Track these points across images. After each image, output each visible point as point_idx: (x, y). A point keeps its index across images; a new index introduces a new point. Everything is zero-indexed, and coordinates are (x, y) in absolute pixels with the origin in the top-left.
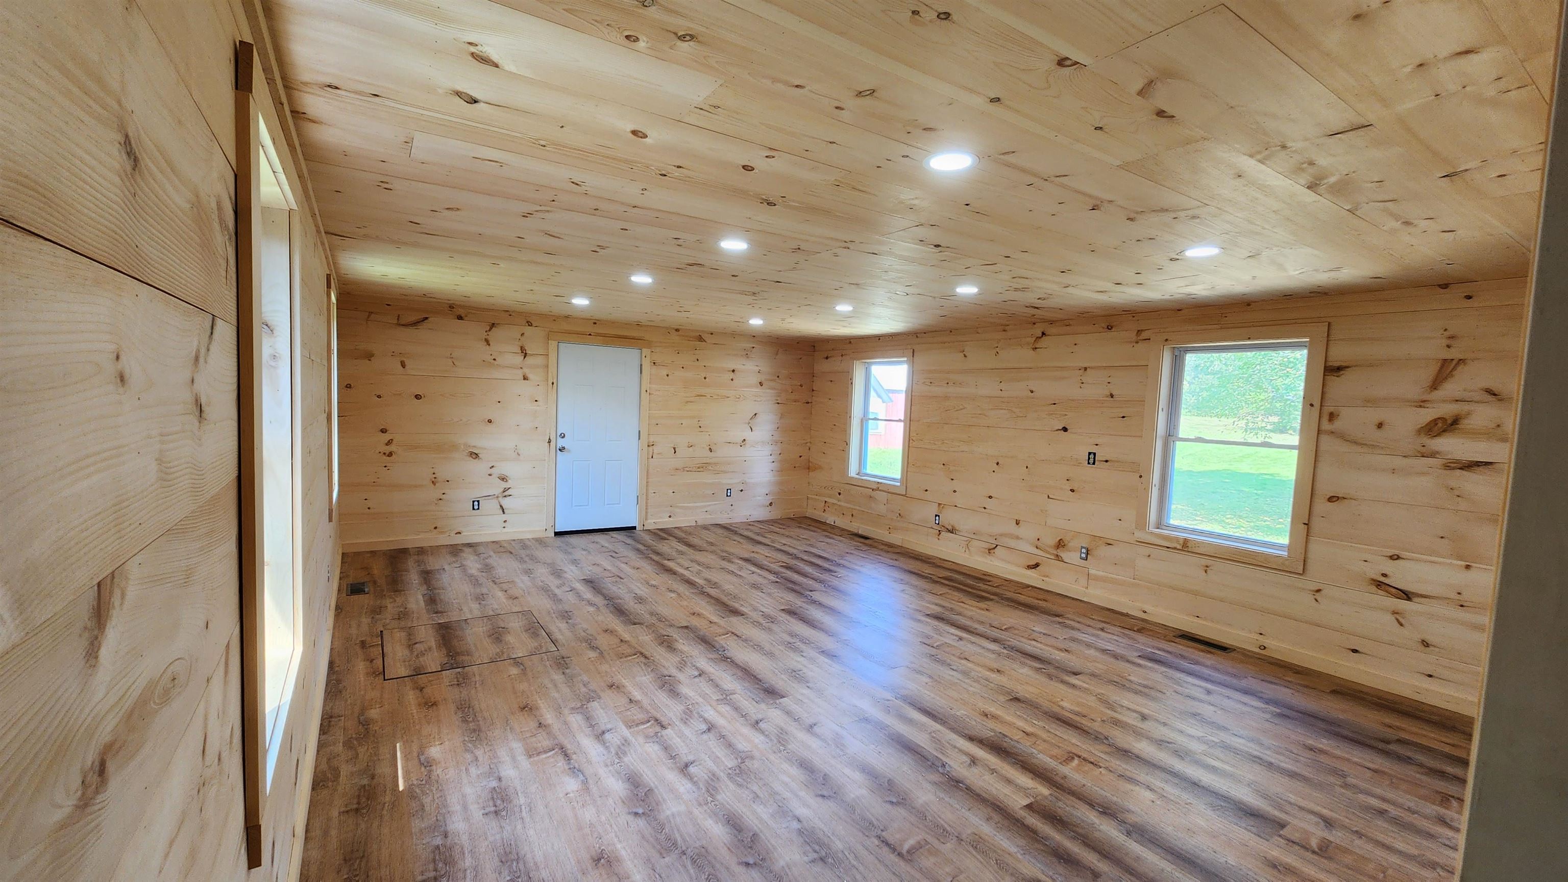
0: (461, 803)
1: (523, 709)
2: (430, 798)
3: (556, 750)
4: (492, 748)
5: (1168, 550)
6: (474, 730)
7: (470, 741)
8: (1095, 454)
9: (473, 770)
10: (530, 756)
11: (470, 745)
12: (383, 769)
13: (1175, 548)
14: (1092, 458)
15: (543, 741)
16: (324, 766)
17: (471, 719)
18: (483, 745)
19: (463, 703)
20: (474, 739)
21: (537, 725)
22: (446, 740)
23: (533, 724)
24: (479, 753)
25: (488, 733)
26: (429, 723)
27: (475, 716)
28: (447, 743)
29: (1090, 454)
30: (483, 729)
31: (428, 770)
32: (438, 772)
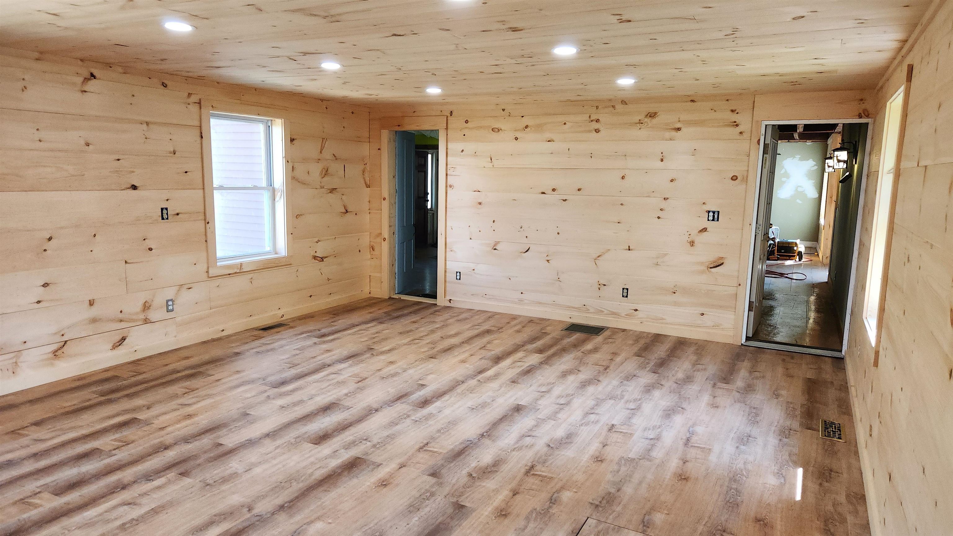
0: (766, 448)
1: (686, 479)
2: (783, 458)
3: (690, 445)
4: (731, 465)
5: (230, 276)
6: (735, 481)
7: (743, 475)
8: (167, 209)
9: (751, 458)
10: (710, 449)
11: (745, 473)
12: (813, 486)
13: (236, 273)
14: (164, 214)
15: (692, 453)
16: (860, 508)
17: (732, 491)
18: (736, 469)
19: (730, 509)
20: (739, 476)
21: (687, 463)
22: (760, 485)
23: (689, 465)
24: (741, 465)
25: (726, 475)
26: (769, 504)
27: (727, 492)
28: (760, 482)
29: (162, 209)
30: (728, 479)
31: (781, 471)
32: (774, 467)
